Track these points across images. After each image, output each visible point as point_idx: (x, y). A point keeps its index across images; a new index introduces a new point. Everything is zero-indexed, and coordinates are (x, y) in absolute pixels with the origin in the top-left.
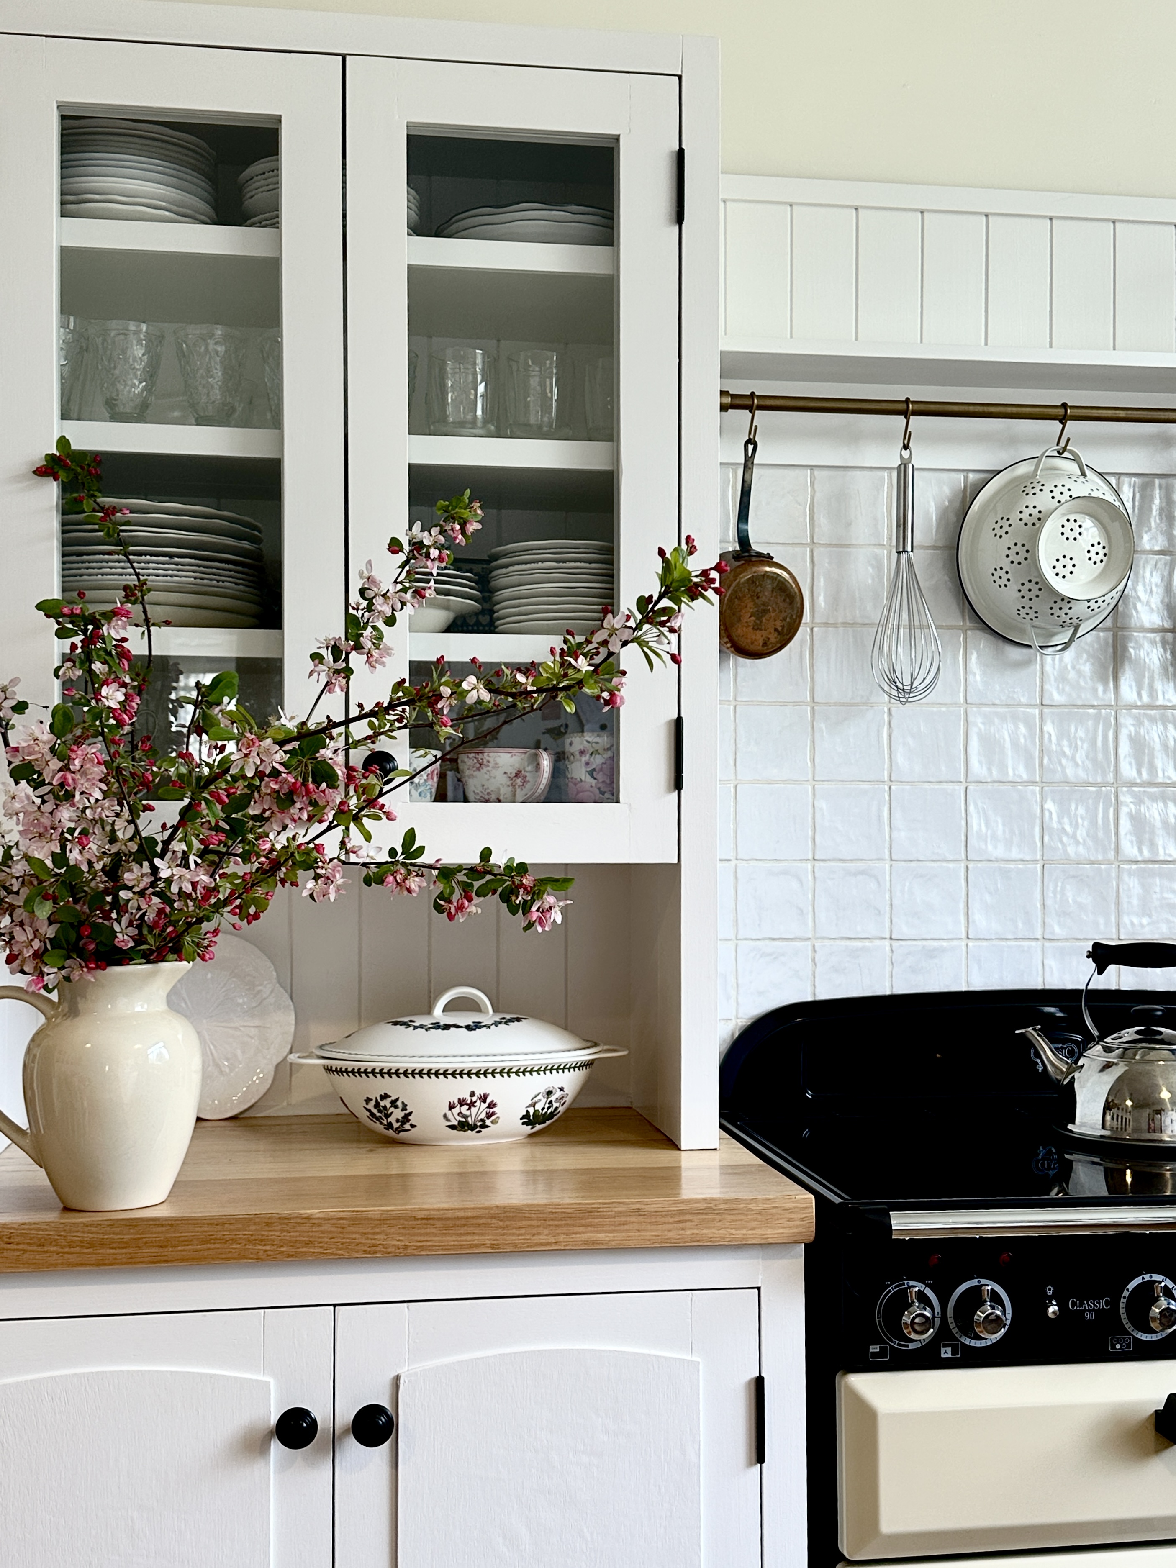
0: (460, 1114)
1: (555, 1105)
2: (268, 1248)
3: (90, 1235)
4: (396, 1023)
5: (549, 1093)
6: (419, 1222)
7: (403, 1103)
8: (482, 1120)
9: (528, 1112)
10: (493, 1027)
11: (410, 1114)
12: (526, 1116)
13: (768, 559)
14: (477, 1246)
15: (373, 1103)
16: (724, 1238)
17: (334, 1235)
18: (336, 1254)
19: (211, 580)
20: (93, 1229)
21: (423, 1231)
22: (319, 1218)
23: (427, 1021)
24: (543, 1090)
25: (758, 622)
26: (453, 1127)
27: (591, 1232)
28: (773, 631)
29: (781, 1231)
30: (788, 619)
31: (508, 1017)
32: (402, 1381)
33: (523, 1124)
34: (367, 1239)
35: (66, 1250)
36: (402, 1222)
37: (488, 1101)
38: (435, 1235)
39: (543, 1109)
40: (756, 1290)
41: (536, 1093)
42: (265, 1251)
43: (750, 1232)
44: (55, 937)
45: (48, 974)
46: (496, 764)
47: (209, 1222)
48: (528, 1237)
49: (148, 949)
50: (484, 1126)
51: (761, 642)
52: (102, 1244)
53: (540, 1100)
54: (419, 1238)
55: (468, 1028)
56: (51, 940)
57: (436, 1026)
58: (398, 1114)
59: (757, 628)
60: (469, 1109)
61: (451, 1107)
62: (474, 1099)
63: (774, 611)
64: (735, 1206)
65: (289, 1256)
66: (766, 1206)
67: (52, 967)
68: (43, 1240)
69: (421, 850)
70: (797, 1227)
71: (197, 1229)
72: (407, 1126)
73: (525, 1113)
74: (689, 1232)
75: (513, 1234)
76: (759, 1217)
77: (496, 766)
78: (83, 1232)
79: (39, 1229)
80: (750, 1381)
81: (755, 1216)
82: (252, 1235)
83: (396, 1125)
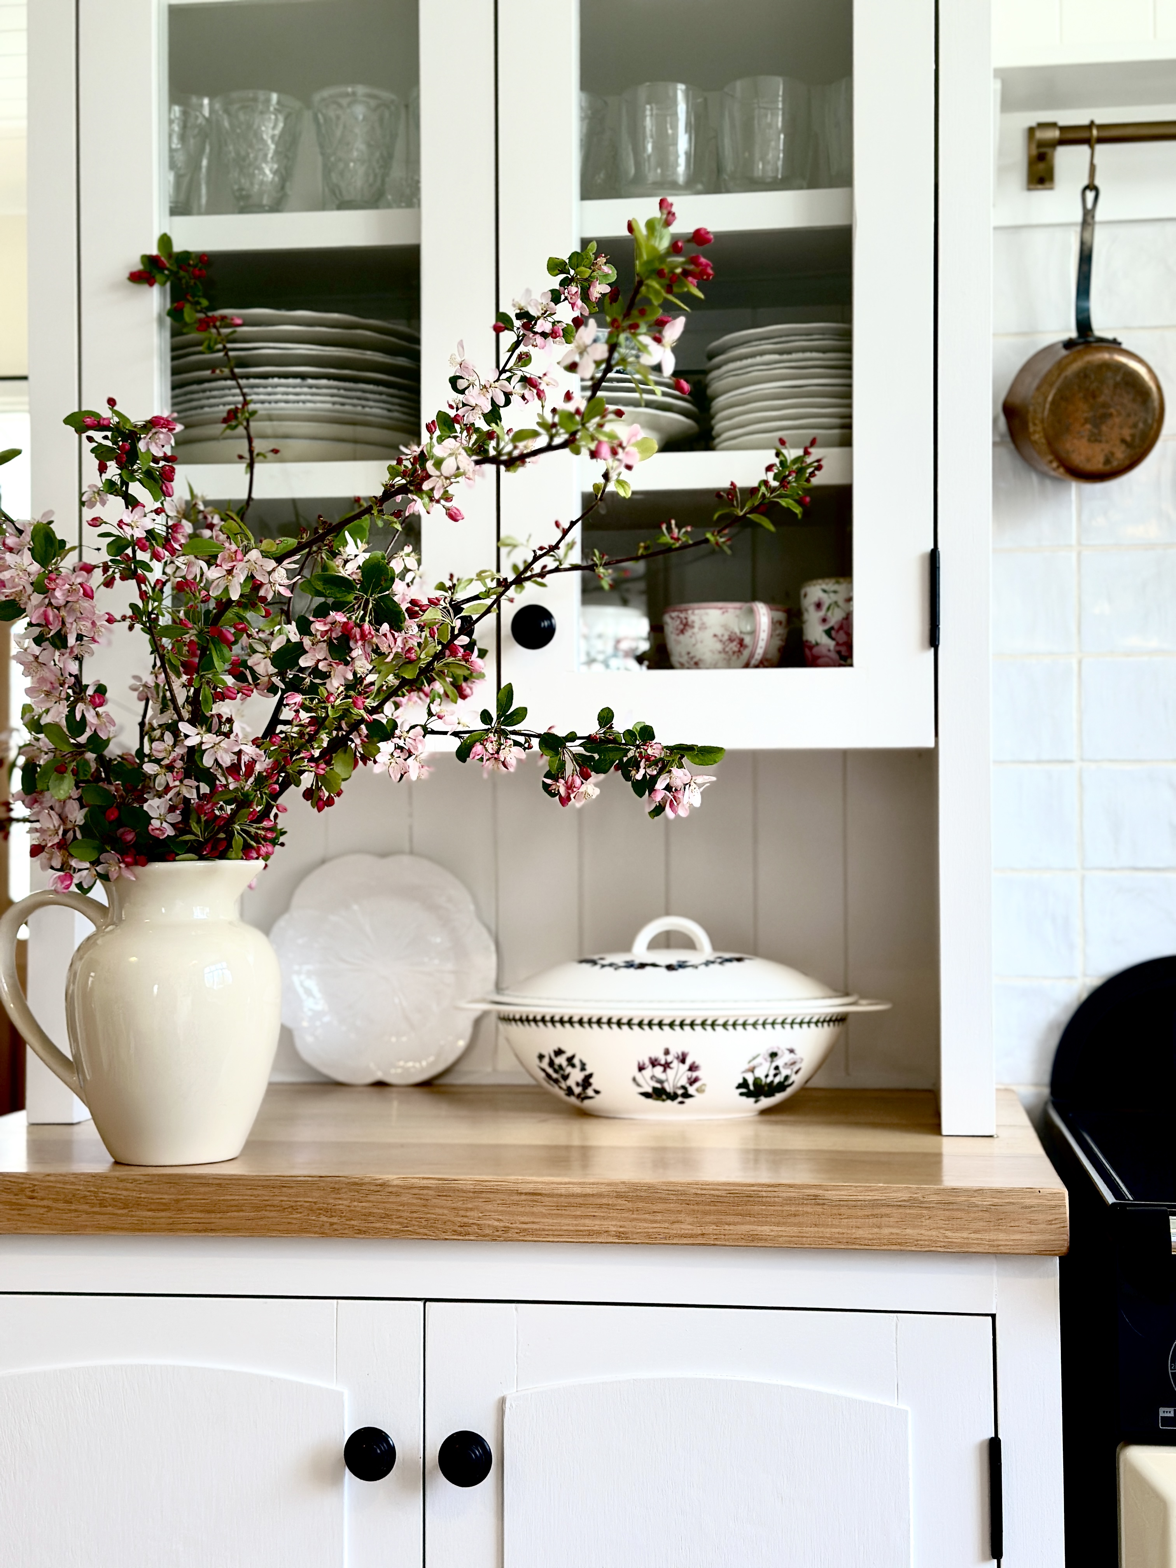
0: (653, 1077)
1: (784, 1072)
2: (335, 1220)
3: (125, 1193)
4: (582, 961)
5: (774, 1055)
6: (523, 1197)
7: (581, 1061)
8: (683, 1087)
9: (745, 1080)
10: (703, 967)
11: (590, 1076)
12: (744, 1084)
13: (1114, 345)
14: (599, 1233)
15: (546, 1061)
16: (936, 1242)
17: (414, 1208)
18: (418, 1234)
19: (354, 405)
20: (129, 1185)
21: (528, 1209)
22: (397, 1186)
23: (620, 958)
24: (765, 1050)
25: (1096, 431)
26: (646, 1095)
27: (750, 1223)
28: (1118, 442)
29: (1018, 1237)
30: (1141, 425)
31: (727, 955)
32: (508, 1405)
33: (742, 1094)
34: (457, 1215)
35: (97, 1209)
36: (502, 1196)
37: (689, 1061)
38: (544, 1216)
39: (767, 1076)
40: (990, 1318)
41: (755, 1055)
42: (332, 1224)
43: (972, 1236)
44: (84, 823)
45: (80, 870)
46: (703, 624)
47: (264, 1183)
48: (666, 1225)
49: (195, 840)
50: (686, 1095)
51: (1101, 459)
52: (138, 1204)
53: (761, 1064)
54: (524, 1219)
55: (670, 967)
56: (80, 827)
57: (630, 965)
58: (576, 1076)
59: (1095, 438)
60: (665, 1071)
61: (641, 1068)
62: (670, 1058)
63: (1119, 414)
64: (951, 1199)
65: (360, 1232)
66: (996, 1200)
67: (81, 861)
68: (70, 1196)
69: (522, 713)
70: (1042, 1232)
71: (249, 1192)
72: (590, 1092)
73: (741, 1081)
74: (886, 1231)
75: (645, 1220)
76: (986, 1215)
77: (703, 627)
78: (117, 1188)
79: (65, 1183)
80: (982, 1443)
81: (981, 1214)
82: (315, 1203)
83: (577, 1090)
